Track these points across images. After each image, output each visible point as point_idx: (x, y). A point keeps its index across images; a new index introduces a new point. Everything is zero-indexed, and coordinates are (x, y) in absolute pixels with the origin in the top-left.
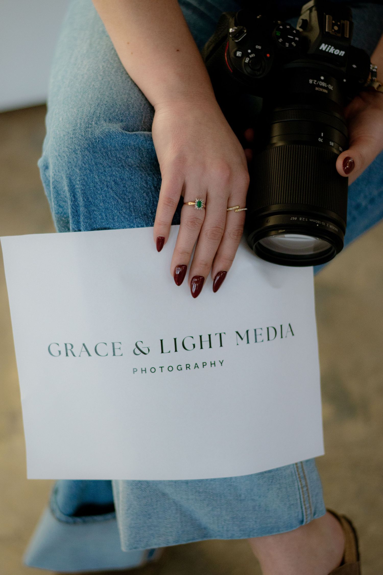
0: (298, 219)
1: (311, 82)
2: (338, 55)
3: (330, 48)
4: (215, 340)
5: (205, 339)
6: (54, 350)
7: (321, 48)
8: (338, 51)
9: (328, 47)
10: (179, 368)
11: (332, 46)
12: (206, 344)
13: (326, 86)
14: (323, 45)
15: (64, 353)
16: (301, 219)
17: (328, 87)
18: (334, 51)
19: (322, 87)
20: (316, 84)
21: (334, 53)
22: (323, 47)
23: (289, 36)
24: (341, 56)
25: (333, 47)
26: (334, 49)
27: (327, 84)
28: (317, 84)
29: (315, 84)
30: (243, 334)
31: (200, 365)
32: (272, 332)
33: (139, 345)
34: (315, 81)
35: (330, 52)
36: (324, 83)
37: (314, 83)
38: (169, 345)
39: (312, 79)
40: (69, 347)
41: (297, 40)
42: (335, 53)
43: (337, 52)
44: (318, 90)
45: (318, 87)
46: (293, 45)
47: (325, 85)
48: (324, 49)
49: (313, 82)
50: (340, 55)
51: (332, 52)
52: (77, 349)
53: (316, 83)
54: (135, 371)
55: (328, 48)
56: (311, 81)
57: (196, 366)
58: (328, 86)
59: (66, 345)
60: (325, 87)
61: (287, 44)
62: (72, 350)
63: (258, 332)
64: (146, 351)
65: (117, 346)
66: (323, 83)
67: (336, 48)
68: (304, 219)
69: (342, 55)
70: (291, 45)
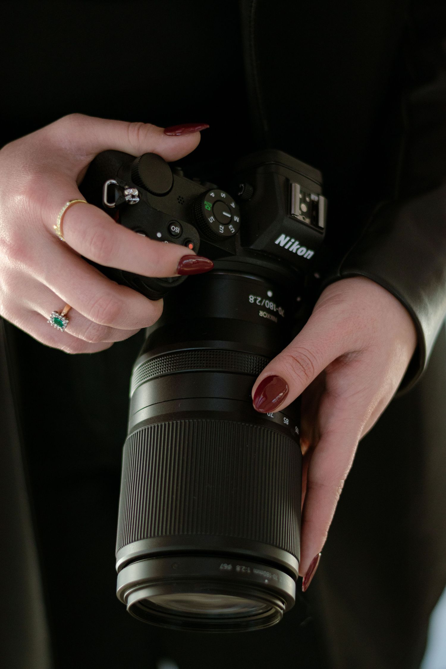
0: (234, 568)
1: (251, 301)
2: (302, 256)
3: (293, 243)
7: (277, 242)
8: (304, 249)
9: (289, 240)
11: (296, 240)
14: (283, 236)
16: (238, 568)
17: (277, 311)
18: (298, 249)
19: (269, 310)
20: (260, 306)
21: (296, 253)
22: (282, 240)
23: (224, 213)
24: (306, 258)
25: (297, 243)
26: (298, 246)
27: (277, 307)
28: (262, 304)
29: (259, 304)
34: (259, 299)
35: (291, 250)
36: (272, 303)
37: (257, 302)
39: (254, 294)
41: (236, 221)
42: (299, 253)
43: (302, 251)
44: (263, 317)
45: (263, 311)
46: (231, 230)
47: (273, 307)
48: (282, 245)
49: (255, 300)
50: (305, 256)
51: (294, 251)
53: (261, 302)
55: (290, 243)
56: (252, 299)
58: (277, 309)
60: (273, 310)
61: (221, 228)
66: (271, 305)
67: (302, 244)
68: (245, 570)
69: (309, 258)
70: (227, 229)
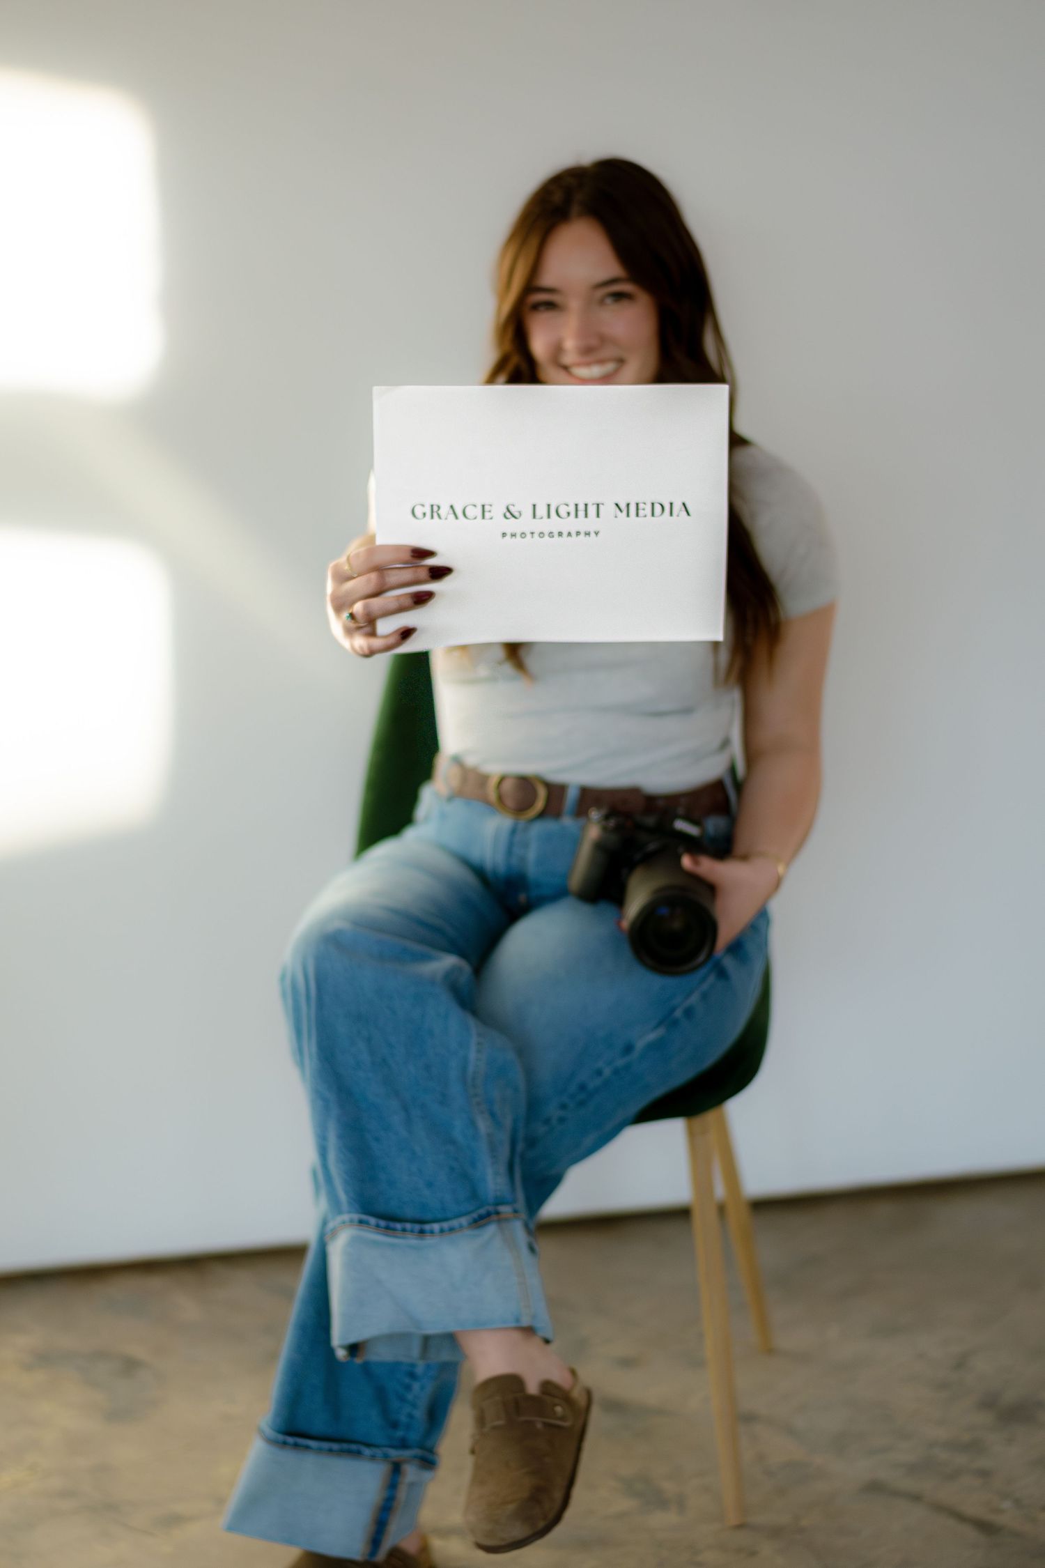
4: (592, 510)
5: (581, 507)
6: (419, 511)
10: (551, 535)
12: (581, 513)
15: (428, 514)
30: (623, 506)
31: (574, 534)
32: (658, 509)
33: (511, 508)
38: (542, 511)
40: (435, 508)
52: (444, 511)
54: (504, 535)
57: (569, 534)
59: (432, 506)
62: (439, 512)
63: (641, 506)
64: (516, 514)
65: (487, 508)
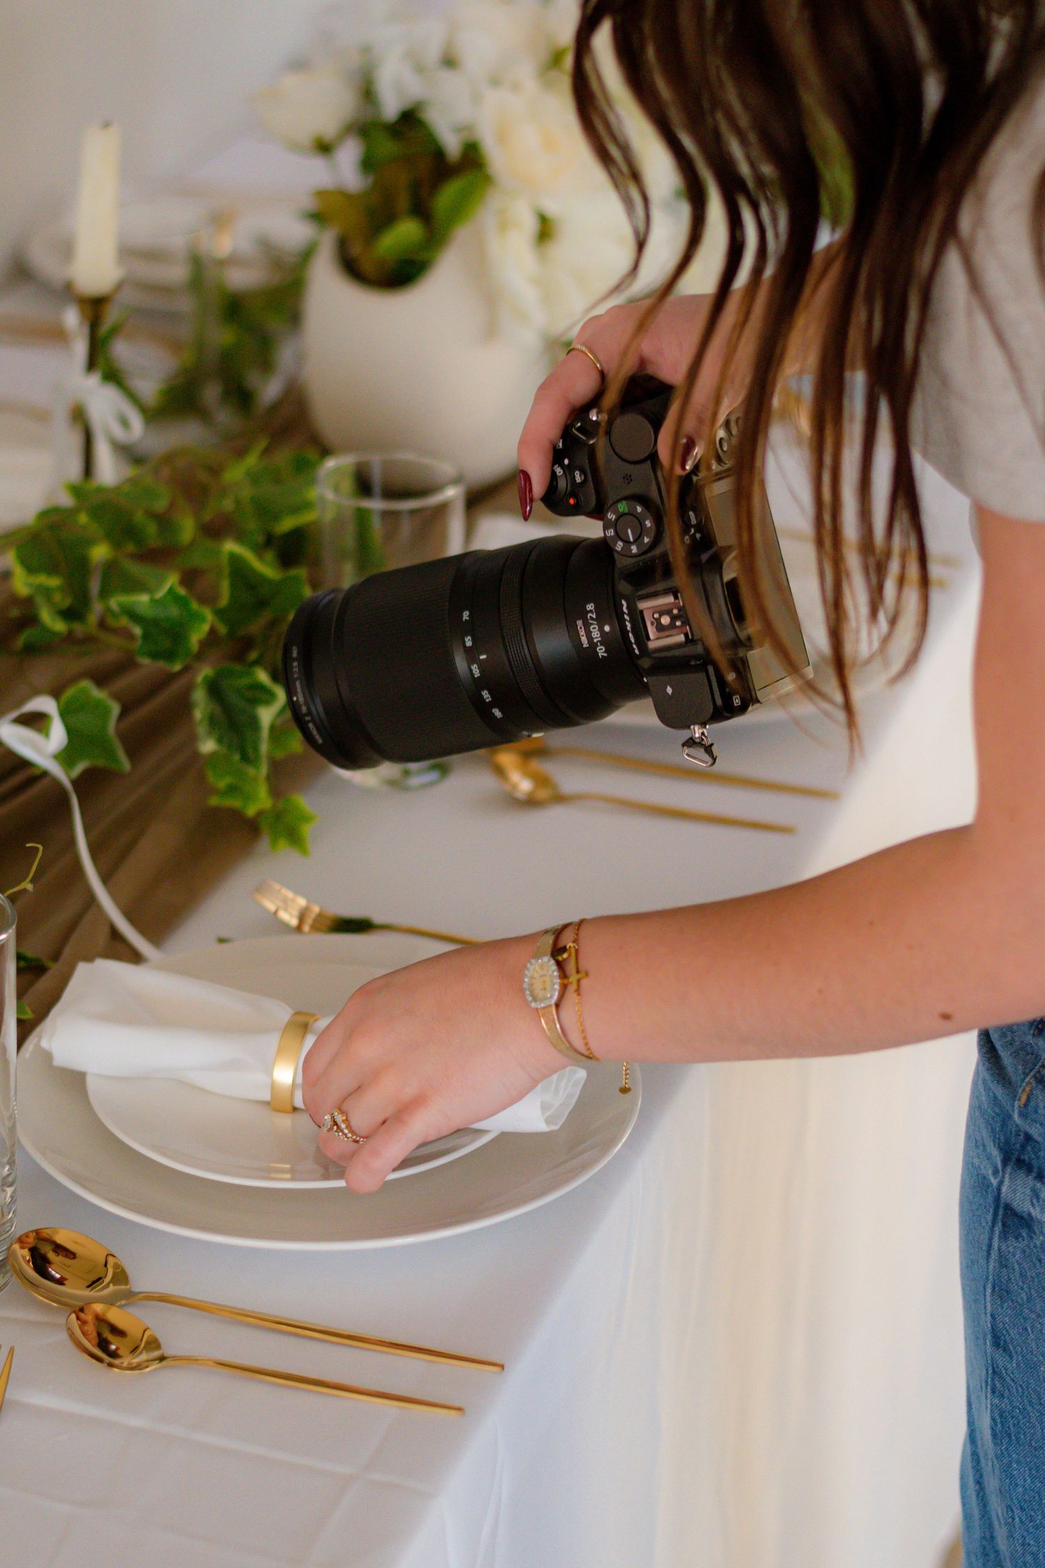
13: (598, 641)
17: (595, 645)
19: (589, 634)
20: (589, 619)
21: (628, 632)
22: (624, 602)
23: (629, 531)
26: (631, 629)
27: (601, 643)
28: (590, 621)
29: (589, 617)
34: (595, 616)
35: (626, 622)
37: (589, 615)
39: (596, 607)
42: (630, 635)
44: (578, 628)
45: (585, 625)
46: (618, 546)
47: (597, 638)
49: (591, 611)
51: (628, 629)
53: (591, 618)
56: (590, 607)
58: (597, 644)
60: (593, 639)
66: (598, 634)
